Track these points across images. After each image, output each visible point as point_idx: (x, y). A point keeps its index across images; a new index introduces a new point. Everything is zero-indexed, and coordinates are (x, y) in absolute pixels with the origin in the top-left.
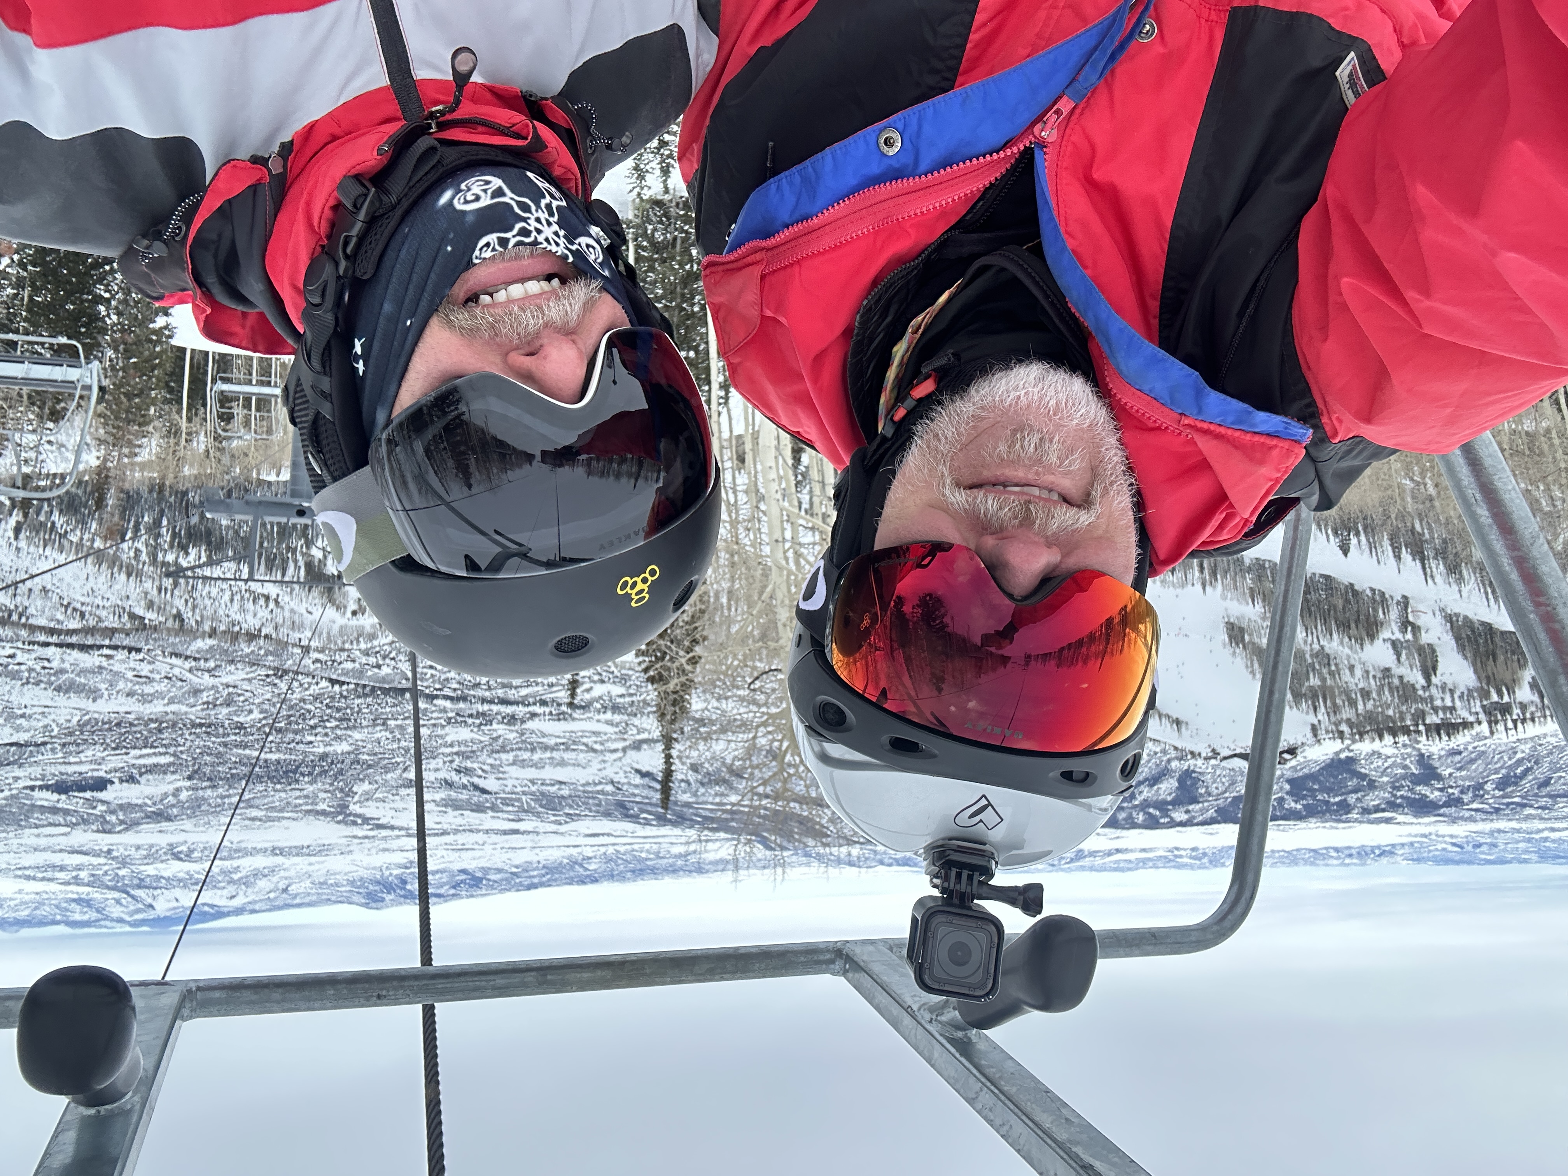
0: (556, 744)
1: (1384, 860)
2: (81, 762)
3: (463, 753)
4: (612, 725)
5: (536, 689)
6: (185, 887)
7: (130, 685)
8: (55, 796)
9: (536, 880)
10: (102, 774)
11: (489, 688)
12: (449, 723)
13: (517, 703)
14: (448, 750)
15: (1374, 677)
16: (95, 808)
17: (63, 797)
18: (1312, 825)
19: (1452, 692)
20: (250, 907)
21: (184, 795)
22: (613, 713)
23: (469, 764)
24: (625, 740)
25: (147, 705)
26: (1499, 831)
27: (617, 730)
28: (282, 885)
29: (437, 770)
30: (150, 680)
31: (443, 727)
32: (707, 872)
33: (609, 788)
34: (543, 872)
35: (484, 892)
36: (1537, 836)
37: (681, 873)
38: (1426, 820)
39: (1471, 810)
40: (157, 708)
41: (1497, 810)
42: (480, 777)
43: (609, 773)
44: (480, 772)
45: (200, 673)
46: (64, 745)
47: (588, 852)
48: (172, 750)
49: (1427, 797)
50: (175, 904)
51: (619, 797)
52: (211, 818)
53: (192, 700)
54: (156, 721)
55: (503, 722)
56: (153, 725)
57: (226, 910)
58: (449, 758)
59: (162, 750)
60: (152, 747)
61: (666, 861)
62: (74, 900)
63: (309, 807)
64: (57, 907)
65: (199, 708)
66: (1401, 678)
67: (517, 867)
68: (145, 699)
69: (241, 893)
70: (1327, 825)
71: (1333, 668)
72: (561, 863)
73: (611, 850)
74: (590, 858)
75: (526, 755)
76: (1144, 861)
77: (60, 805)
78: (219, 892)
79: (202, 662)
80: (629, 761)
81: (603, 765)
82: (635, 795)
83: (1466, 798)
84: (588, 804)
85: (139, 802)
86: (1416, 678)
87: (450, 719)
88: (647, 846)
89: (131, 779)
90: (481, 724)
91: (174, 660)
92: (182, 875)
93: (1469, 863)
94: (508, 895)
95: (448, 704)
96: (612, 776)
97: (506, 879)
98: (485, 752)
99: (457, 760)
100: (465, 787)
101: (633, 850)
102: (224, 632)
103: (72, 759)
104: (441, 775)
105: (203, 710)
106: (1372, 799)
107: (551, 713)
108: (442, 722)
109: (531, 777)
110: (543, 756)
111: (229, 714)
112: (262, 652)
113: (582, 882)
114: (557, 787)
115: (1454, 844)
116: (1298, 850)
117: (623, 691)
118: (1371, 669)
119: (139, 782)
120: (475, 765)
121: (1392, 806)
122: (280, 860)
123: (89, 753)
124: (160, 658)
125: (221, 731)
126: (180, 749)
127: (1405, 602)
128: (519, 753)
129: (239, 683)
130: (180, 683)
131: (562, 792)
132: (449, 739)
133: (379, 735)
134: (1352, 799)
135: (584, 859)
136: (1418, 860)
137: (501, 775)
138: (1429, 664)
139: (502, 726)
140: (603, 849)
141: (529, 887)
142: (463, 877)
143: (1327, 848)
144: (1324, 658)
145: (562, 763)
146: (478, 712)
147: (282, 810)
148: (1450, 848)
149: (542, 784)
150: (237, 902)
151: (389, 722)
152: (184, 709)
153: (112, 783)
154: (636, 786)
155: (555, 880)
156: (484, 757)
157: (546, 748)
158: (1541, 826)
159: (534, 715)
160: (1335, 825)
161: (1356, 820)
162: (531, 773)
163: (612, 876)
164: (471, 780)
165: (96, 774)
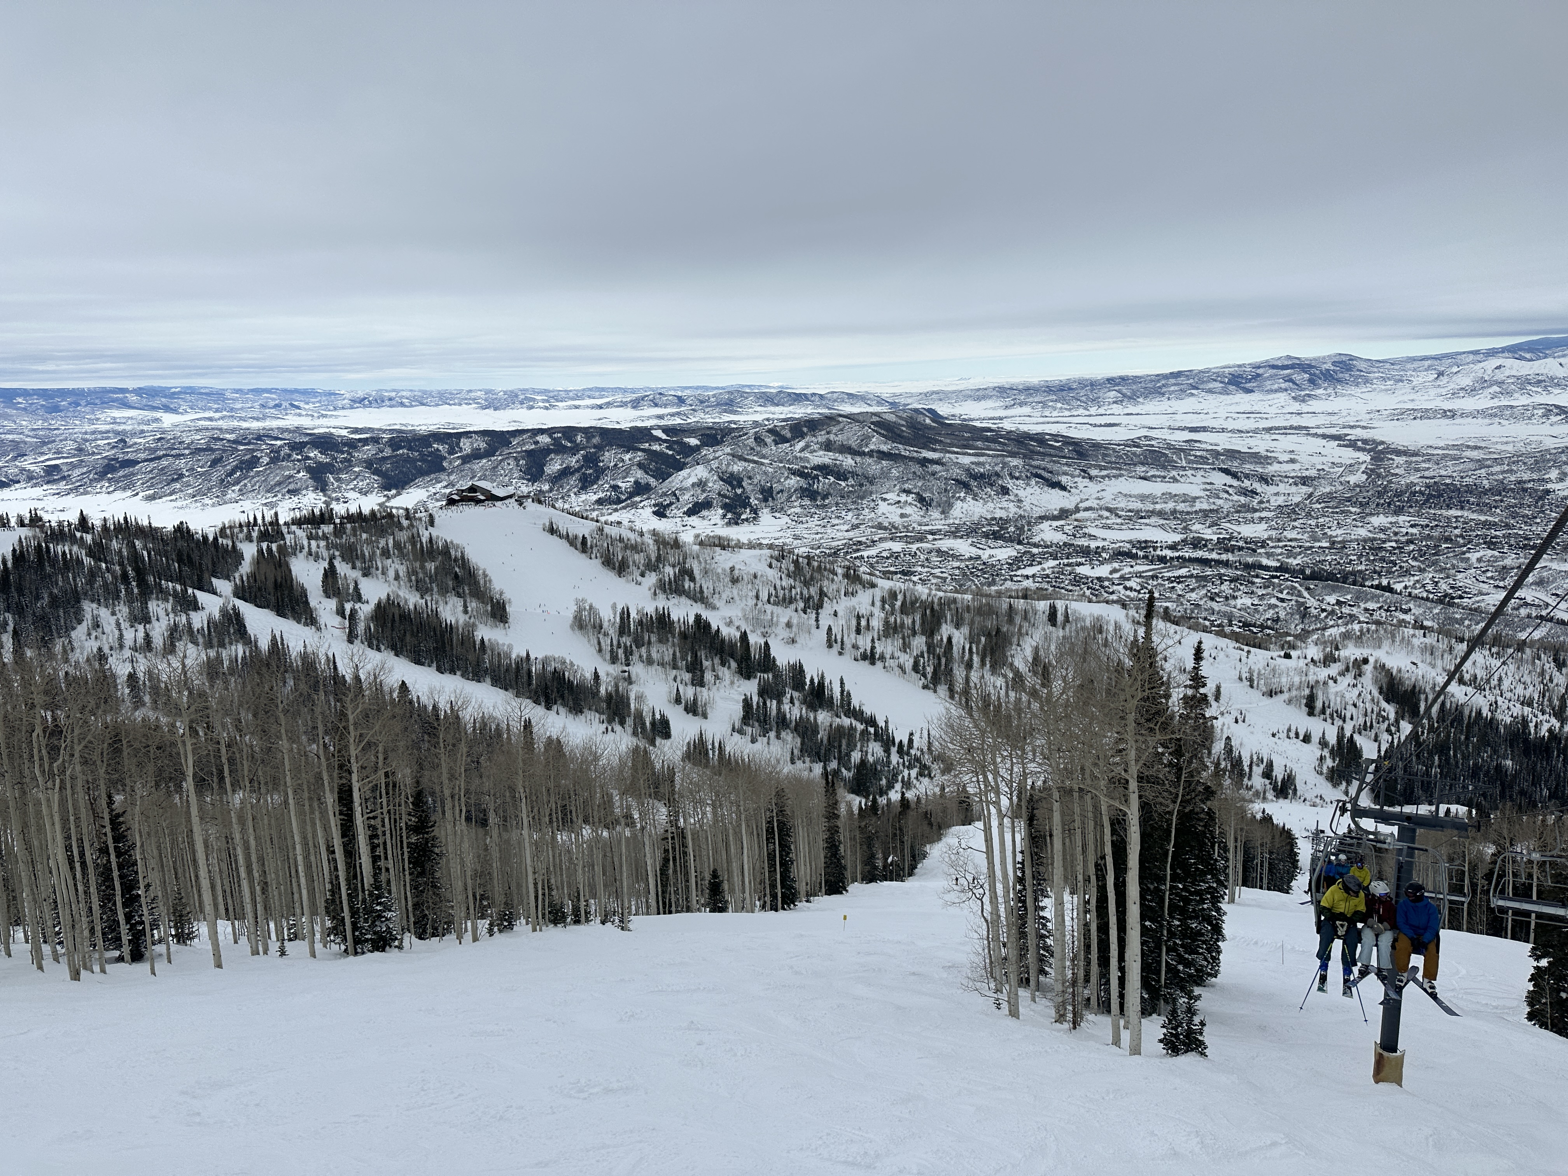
1: (360, 394)
13: (1191, 560)
14: (1264, 514)
15: (377, 569)
18: (424, 428)
19: (310, 553)
20: (1479, 357)
22: (1089, 547)
23: (1242, 499)
24: (1076, 520)
26: (257, 419)
27: (1085, 530)
28: (1444, 380)
29: (1277, 494)
31: (1270, 539)
32: (994, 389)
33: (1094, 472)
34: (1164, 390)
35: (1227, 370)
36: (225, 413)
37: (1021, 387)
38: (322, 431)
39: (281, 439)
41: (259, 438)
42: (1230, 486)
43: (1092, 488)
44: (1231, 490)
45: (1537, 602)
47: (1116, 409)
49: (320, 452)
50: (1562, 360)
51: (1084, 463)
52: (1523, 450)
53: (1545, 574)
55: (1207, 541)
57: (1506, 354)
58: (1263, 506)
61: (1036, 399)
63: (1414, 459)
66: (354, 568)
67: (1192, 395)
69: (1489, 372)
70: (410, 428)
71: (413, 578)
72: (1146, 397)
73: (1093, 410)
74: (1114, 402)
75: (1181, 507)
76: (577, 397)
78: (1514, 373)
79: (1534, 615)
80: (1072, 498)
81: (1099, 495)
82: (1067, 464)
83: (286, 450)
84: (1117, 457)
86: (342, 568)
88: (1055, 414)
93: (285, 391)
95: (1265, 562)
96: (1090, 484)
97: (1203, 382)
98: (1225, 510)
99: (1255, 503)
100: (1247, 476)
101: (1070, 410)
102: (1509, 646)
104: (1272, 489)
106: (369, 451)
107: (1155, 549)
108: (1271, 544)
109: (1176, 485)
110: (1163, 506)
111: (1503, 558)
112: (1467, 622)
113: (1124, 379)
114: (1149, 474)
115: (298, 408)
116: (437, 405)
118: (380, 576)
120: (1236, 498)
121: (352, 445)
122: (1447, 405)
125: (1512, 542)
127: (351, 638)
128: (1189, 509)
133: (1339, 532)
134: (388, 452)
135: (1122, 401)
136: (331, 394)
137: (1208, 487)
138: (330, 580)
139: (1208, 537)
140: (1101, 411)
141: (1179, 374)
142: (1248, 385)
143: (412, 406)
144: (421, 588)
145: (1143, 498)
146: (1233, 552)
147: (1445, 456)
148: (302, 405)
149: (1165, 477)
150: (1493, 362)
151: (1327, 545)
154: (1065, 474)
155: (1151, 381)
156: (1227, 507)
157: (1161, 514)
158: (220, 423)
160: (403, 428)
161: (384, 431)
162: (1175, 488)
163: (1092, 384)
164: (1239, 483)
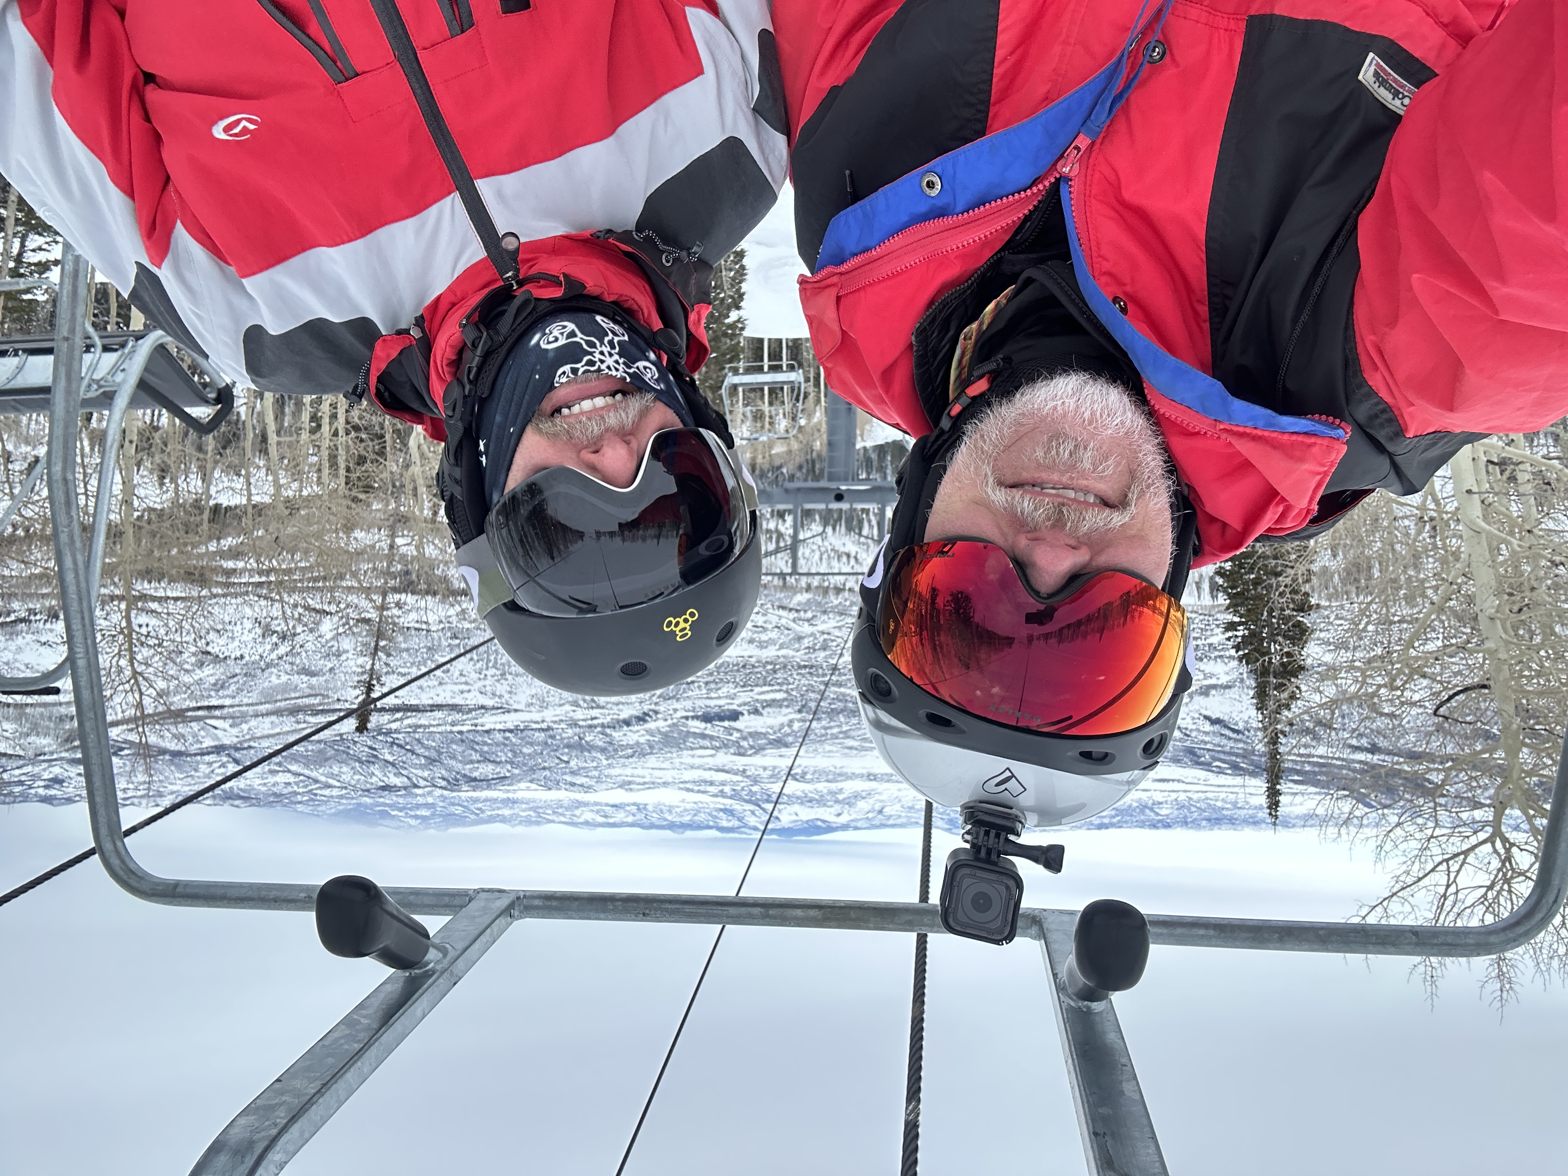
2: (719, 698)
6: (802, 803)
7: (750, 634)
8: (703, 725)
10: (735, 707)
16: (731, 735)
17: (709, 725)
20: (853, 824)
21: (796, 726)
25: (764, 651)
28: (877, 807)
30: (765, 629)
40: (770, 653)
45: (801, 623)
46: (707, 683)
48: (784, 688)
50: (795, 818)
51: (1188, 744)
52: (818, 745)
53: (797, 646)
54: (771, 663)
56: (769, 667)
57: (834, 825)
59: (777, 687)
60: (770, 685)
61: (1245, 811)
62: (721, 810)
64: (710, 814)
65: (803, 652)
68: (762, 645)
69: (845, 812)
73: (1182, 797)
74: (1161, 803)
77: (707, 732)
78: (828, 810)
79: (802, 613)
82: (1206, 743)
85: (763, 730)
89: (756, 712)
91: (781, 612)
92: (799, 793)
94: (1079, 831)
101: (1207, 799)
102: (817, 588)
103: (713, 695)
105: (806, 654)
111: (826, 657)
112: (848, 603)
113: (1154, 826)
119: (761, 714)
122: (873, 785)
123: (725, 690)
124: (771, 611)
125: (820, 671)
126: (791, 687)
129: (832, 630)
130: (786, 632)
135: (1154, 804)
150: (843, 819)
152: (791, 653)
153: (743, 714)
163: (1186, 823)
165: (731, 707)
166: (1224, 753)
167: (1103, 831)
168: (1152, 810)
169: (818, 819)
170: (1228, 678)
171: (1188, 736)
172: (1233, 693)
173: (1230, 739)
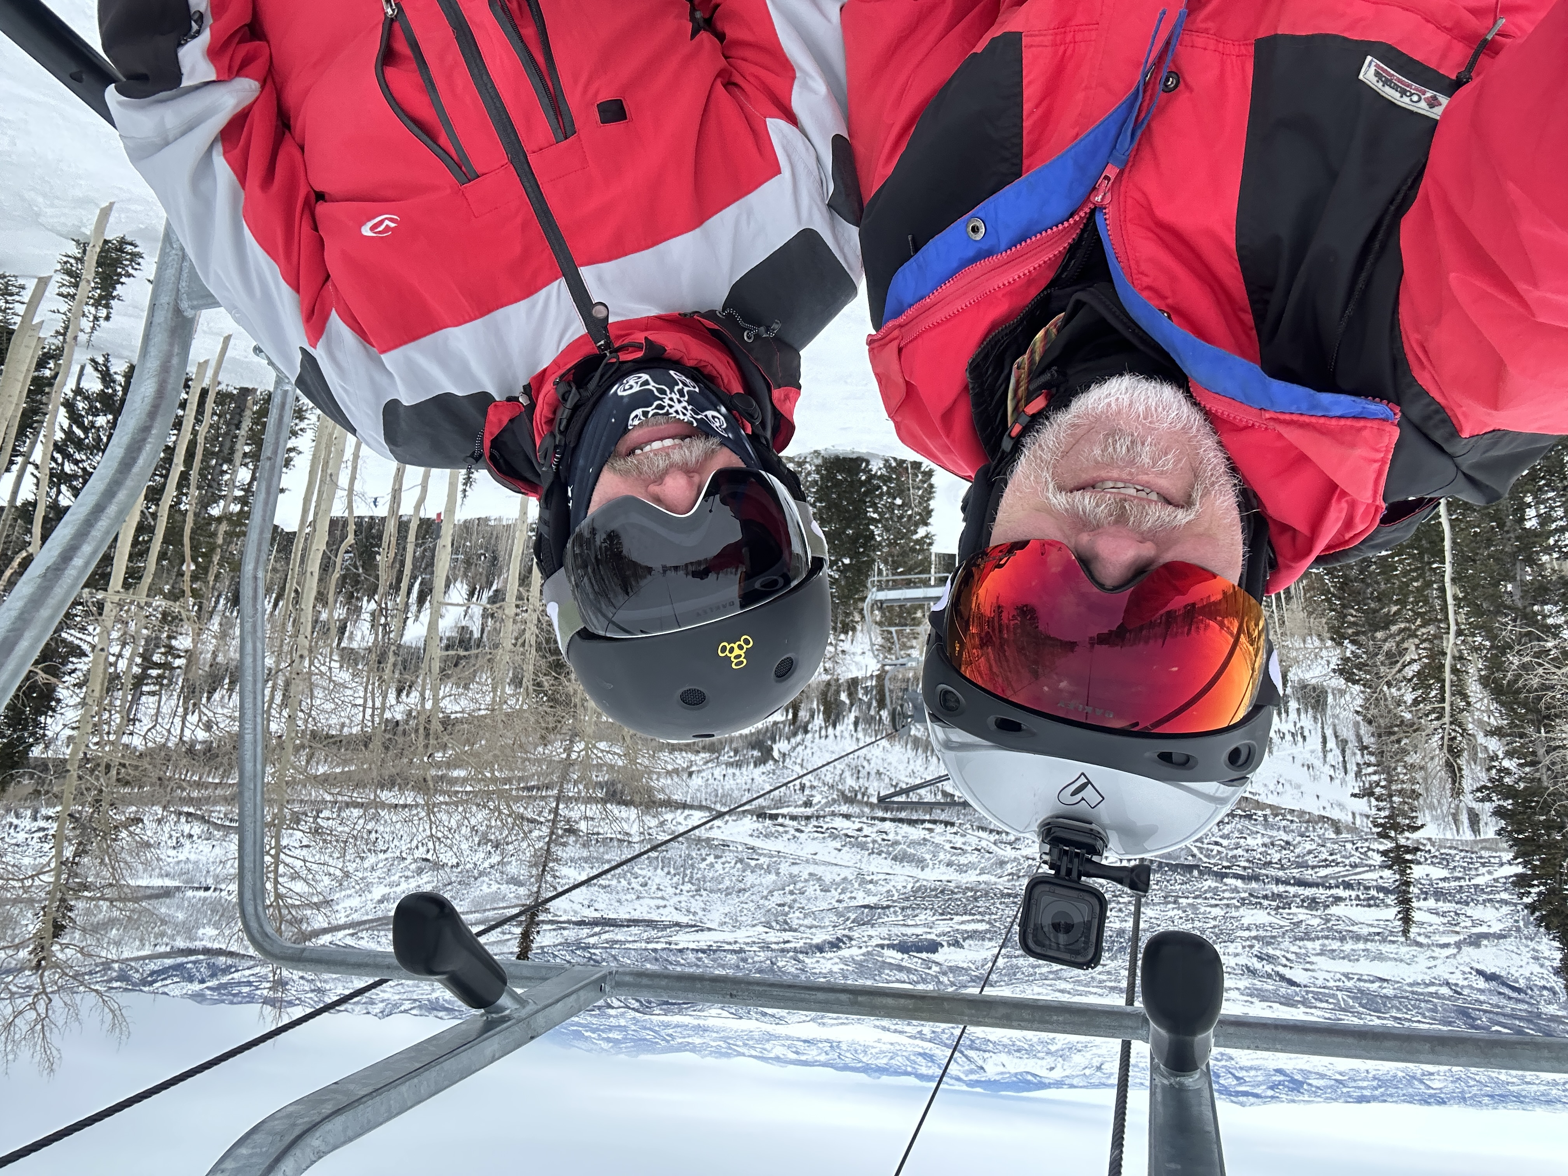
0: (1370, 934)
2: (916, 925)
3: (1263, 938)
4: (1437, 914)
5: (1337, 869)
7: (948, 856)
8: (899, 955)
9: (1367, 1093)
10: (933, 937)
11: (1282, 868)
12: (1243, 904)
13: (1317, 885)
14: (1246, 934)
16: (930, 968)
17: (906, 956)
22: (1437, 900)
23: (1271, 951)
24: (1458, 933)
25: (963, 875)
27: (1445, 920)
29: (1236, 955)
30: (964, 852)
31: (1237, 907)
33: (1445, 991)
34: (1375, 1083)
35: (1306, 1098)
40: (970, 878)
42: (1285, 966)
43: (1443, 971)
44: (1284, 961)
45: (1003, 846)
46: (903, 909)
48: (987, 918)
50: (1002, 1069)
51: (1460, 1003)
53: (999, 871)
54: (971, 890)
55: (1302, 906)
56: (970, 894)
57: (1047, 1081)
58: (1248, 943)
59: (979, 917)
60: (971, 914)
61: (1535, 1088)
62: (920, 1054)
64: (908, 1059)
65: (1006, 878)
67: (1341, 1074)
68: (962, 869)
69: (1059, 1065)
72: (1395, 1076)
75: (1335, 945)
77: (904, 964)
78: (1039, 1062)
79: (1005, 835)
80: (1468, 960)
81: (1432, 963)
82: (1482, 1003)
84: (1419, 1008)
85: (965, 965)
87: (1243, 899)
89: (956, 944)
90: (1278, 907)
91: (981, 834)
92: (1006, 1041)
94: (1335, 1104)
95: (1239, 883)
96: (1447, 976)
97: (1331, 1087)
98: (1287, 939)
99: (1257, 946)
100: (1269, 976)
103: (910, 922)
104: (1243, 960)
105: (1009, 881)
107: (1358, 898)
108: (1235, 901)
109: (1346, 971)
110: (1355, 947)
113: (1425, 1101)
114: (1377, 984)
117: (1445, 873)
119: (962, 947)
120: (1278, 953)
123: (922, 917)
124: (970, 831)
126: (993, 917)
128: (1326, 942)
130: (987, 855)
131: (1384, 991)
132: (1246, 921)
133: (1171, 913)
137: (1308, 966)
139: (1301, 910)
141: (1361, 1100)
142: (1282, 1078)
145: (1380, 957)
146: (1273, 893)
147: (1087, 985)
149: (1359, 980)
150: (1056, 1075)
151: (1181, 900)
152: (993, 879)
153: (942, 946)
154: (1479, 990)
155: (1391, 1095)
156: (1286, 944)
157: (1357, 938)
159: (1338, 900)
162: (1345, 966)
163: (1465, 1099)
164: (1276, 969)
165: (929, 937)
166: (1504, 1015)
167: (1364, 1105)
168: (1421, 1081)
169: (1028, 1073)
170: (1501, 926)
171: (1460, 994)
172: (1509, 943)
173: (1510, 998)
